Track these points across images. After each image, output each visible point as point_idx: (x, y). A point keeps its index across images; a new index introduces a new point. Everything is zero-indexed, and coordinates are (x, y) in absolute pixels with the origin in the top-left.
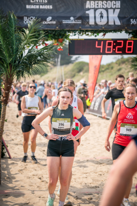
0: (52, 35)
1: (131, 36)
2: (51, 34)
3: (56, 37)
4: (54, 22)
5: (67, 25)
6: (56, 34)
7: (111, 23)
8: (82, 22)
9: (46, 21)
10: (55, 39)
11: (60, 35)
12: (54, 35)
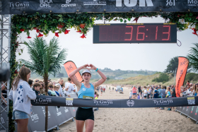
0: (73, 20)
1: (168, 20)
2: (71, 18)
3: (78, 22)
4: (75, 5)
5: (90, 7)
6: (77, 18)
7: (142, 4)
8: (107, 4)
9: (65, 3)
10: (77, 24)
11: (82, 19)
12: (75, 19)
